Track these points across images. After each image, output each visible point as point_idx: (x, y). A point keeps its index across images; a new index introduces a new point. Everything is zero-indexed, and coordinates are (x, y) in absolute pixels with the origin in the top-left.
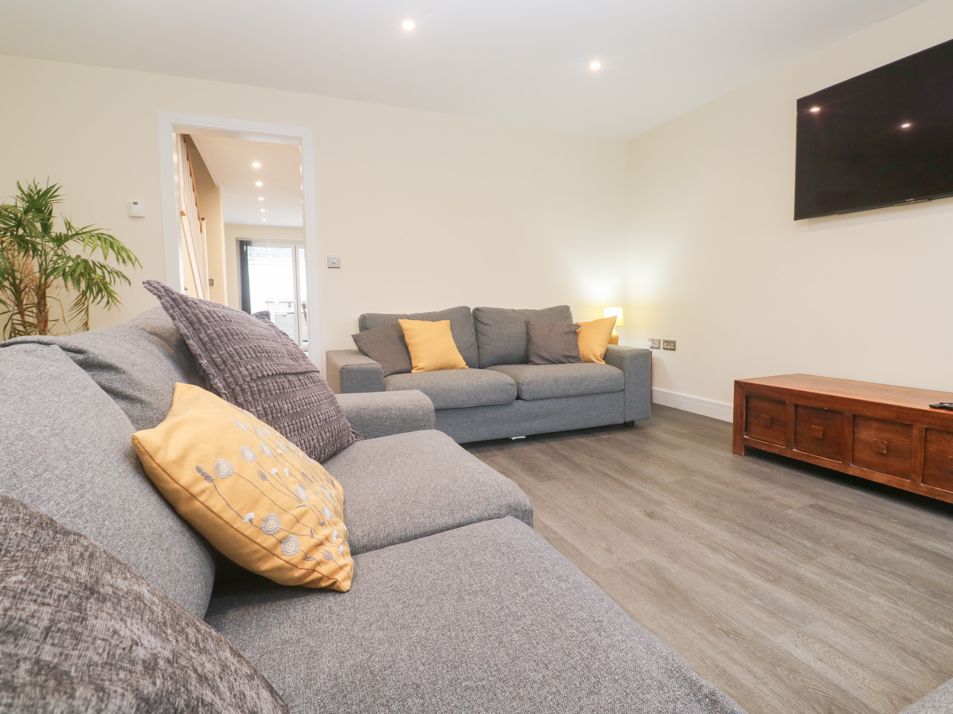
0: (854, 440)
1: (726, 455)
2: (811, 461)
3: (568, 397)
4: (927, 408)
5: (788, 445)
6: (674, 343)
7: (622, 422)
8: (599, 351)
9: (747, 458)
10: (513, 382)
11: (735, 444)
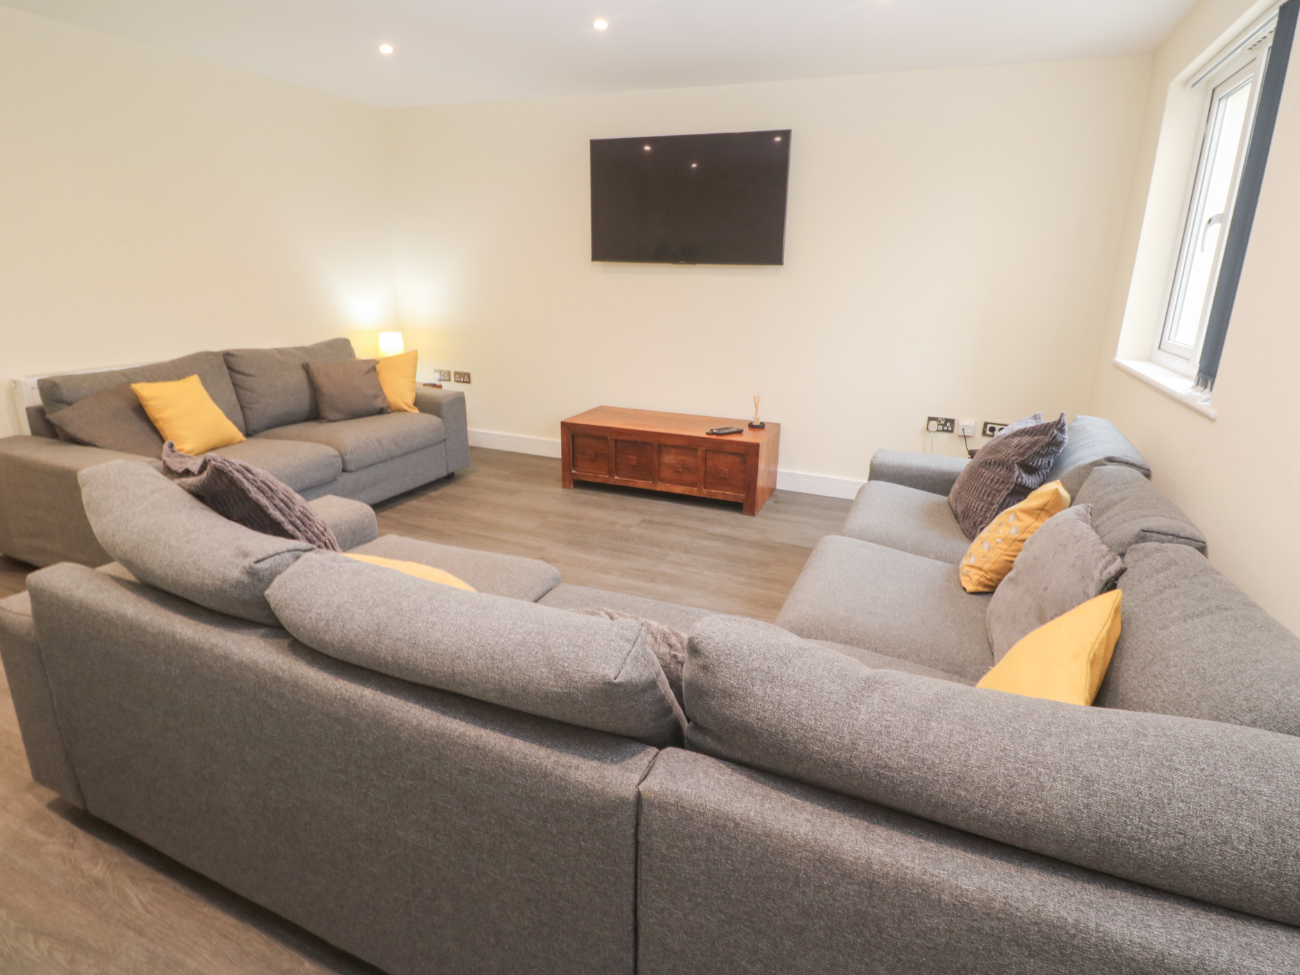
0: (660, 464)
1: (558, 490)
2: (630, 485)
3: (392, 458)
4: (704, 435)
5: (611, 474)
6: (468, 375)
7: (446, 474)
8: (410, 399)
9: (576, 490)
10: (336, 453)
11: (564, 479)
